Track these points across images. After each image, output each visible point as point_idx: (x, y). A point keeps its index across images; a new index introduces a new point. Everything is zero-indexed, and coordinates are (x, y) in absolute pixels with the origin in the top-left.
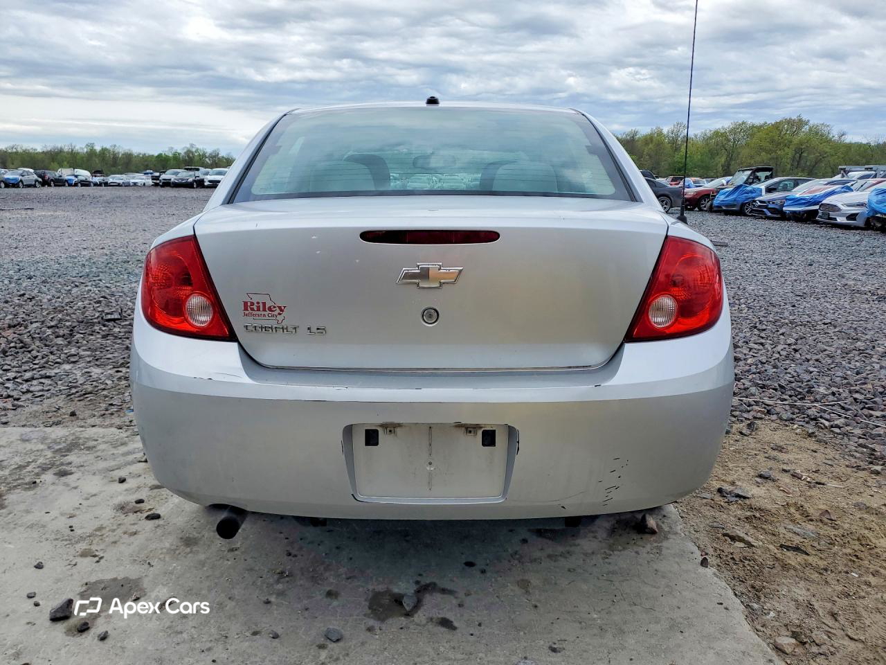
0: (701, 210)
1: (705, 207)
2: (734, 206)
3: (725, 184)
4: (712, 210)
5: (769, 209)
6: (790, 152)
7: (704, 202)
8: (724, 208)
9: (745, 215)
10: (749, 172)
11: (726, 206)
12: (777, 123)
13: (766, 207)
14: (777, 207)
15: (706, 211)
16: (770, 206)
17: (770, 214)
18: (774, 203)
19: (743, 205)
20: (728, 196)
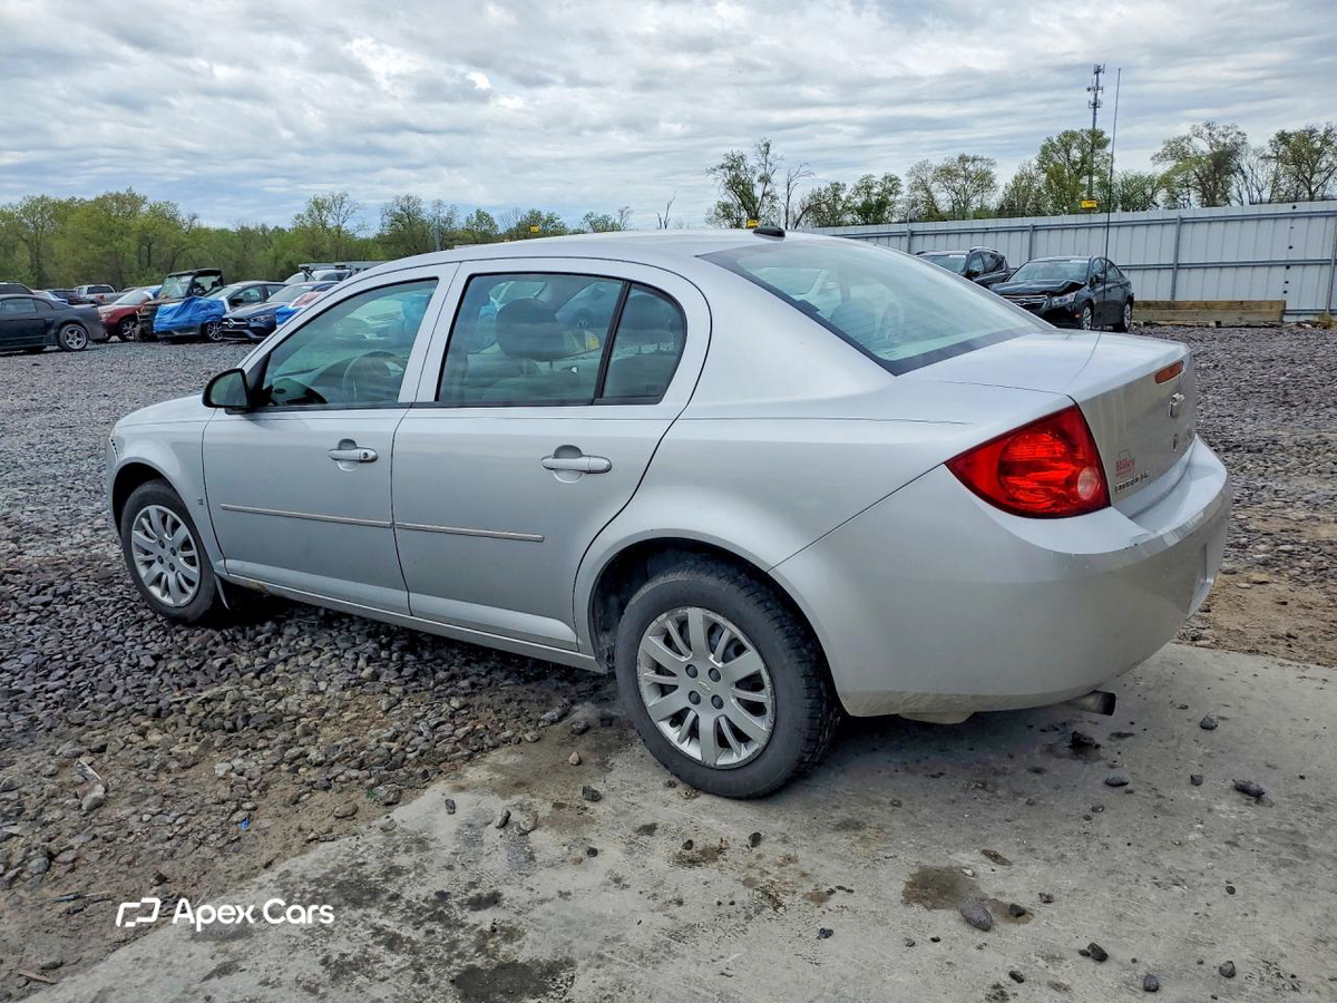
0: (124, 340)
1: (130, 335)
2: (190, 329)
3: (152, 297)
4: (148, 337)
5: (252, 329)
6: (132, 241)
7: (126, 328)
8: (177, 334)
9: (208, 340)
10: (189, 278)
11: (179, 331)
12: (98, 199)
13: (247, 327)
14: (262, 325)
15: (134, 341)
16: (252, 325)
17: (254, 336)
18: (255, 320)
19: (204, 326)
20: (176, 316)
